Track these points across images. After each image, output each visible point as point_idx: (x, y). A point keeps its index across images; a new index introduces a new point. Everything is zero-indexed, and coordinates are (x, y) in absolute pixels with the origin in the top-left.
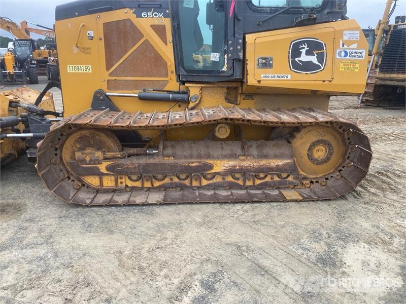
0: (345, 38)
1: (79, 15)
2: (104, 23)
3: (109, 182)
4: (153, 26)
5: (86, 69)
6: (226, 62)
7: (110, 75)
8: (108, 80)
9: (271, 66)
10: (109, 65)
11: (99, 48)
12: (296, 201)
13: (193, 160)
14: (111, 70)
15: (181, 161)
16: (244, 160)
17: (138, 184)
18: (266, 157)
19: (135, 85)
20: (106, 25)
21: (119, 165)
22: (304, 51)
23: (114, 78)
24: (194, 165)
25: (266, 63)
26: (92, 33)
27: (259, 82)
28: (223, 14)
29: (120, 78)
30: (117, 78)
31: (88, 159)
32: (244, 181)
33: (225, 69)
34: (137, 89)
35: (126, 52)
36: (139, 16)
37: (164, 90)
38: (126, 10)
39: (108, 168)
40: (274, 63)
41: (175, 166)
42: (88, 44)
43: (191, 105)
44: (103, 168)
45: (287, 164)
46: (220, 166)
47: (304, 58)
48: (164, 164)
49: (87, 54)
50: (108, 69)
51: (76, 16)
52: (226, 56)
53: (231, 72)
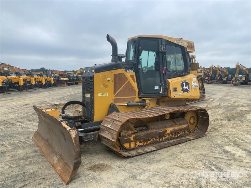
0: (193, 81)
1: (105, 71)
2: (114, 75)
3: (133, 145)
4: (130, 76)
5: (106, 94)
6: (161, 90)
7: (115, 96)
8: (114, 99)
9: (177, 91)
10: (115, 93)
11: (111, 85)
12: (193, 139)
13: (161, 129)
14: (115, 94)
15: (158, 130)
16: (175, 127)
17: (142, 144)
18: (181, 124)
19: (124, 100)
20: (115, 75)
21: (138, 136)
22: (184, 85)
23: (116, 98)
24: (162, 131)
25: (175, 90)
26: (109, 78)
27: (174, 96)
28: (159, 72)
29: (119, 98)
30: (118, 98)
31: (127, 135)
32: (175, 136)
33: (161, 92)
34: (124, 102)
35: (122, 86)
36: (126, 72)
37: (135, 101)
38: (122, 69)
39: (134, 138)
40: (178, 89)
41: (156, 133)
42: (107, 83)
43: (146, 107)
44: (132, 138)
45: (187, 126)
46: (169, 130)
47: (185, 87)
48: (152, 133)
49: (107, 87)
50: (114, 94)
51: (103, 71)
52: (161, 87)
53: (164, 93)
